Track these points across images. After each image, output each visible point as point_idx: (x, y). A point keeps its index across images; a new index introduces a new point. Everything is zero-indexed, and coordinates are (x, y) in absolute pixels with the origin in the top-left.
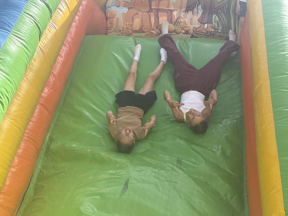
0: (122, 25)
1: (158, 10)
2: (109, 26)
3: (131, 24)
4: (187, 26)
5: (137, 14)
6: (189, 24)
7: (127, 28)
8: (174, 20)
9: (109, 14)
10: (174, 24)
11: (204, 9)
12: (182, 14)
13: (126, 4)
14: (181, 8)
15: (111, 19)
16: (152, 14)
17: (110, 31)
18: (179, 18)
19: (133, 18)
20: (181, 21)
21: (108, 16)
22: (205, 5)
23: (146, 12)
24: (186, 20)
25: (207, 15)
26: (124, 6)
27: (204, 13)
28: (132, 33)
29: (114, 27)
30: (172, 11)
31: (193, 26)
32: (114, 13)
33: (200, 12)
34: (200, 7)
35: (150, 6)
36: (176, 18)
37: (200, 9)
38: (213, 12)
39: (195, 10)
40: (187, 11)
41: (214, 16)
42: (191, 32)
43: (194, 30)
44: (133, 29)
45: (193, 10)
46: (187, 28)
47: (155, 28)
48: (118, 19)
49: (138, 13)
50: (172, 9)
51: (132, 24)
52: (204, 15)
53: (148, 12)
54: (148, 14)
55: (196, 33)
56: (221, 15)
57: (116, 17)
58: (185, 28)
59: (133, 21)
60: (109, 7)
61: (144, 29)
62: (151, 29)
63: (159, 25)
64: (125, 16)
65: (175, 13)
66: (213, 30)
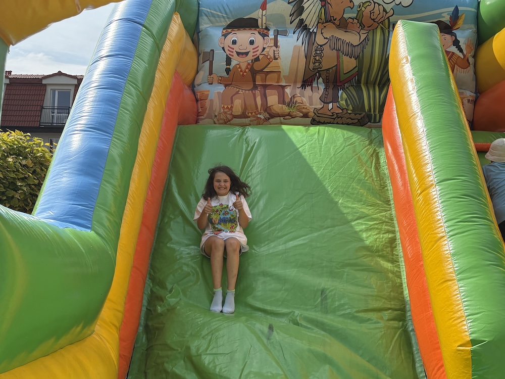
0: (218, 110)
1: (265, 87)
2: (200, 110)
3: (230, 107)
4: (305, 107)
5: (237, 93)
6: (308, 105)
7: (225, 113)
8: (287, 100)
9: (199, 94)
10: (288, 105)
11: (327, 82)
12: (298, 91)
13: (221, 80)
14: (295, 82)
15: (202, 101)
16: (257, 92)
17: (202, 117)
18: (294, 97)
19: (232, 98)
20: (296, 101)
21: (199, 97)
22: (328, 78)
23: (249, 90)
24: (304, 99)
25: (330, 91)
26: (219, 83)
27: (327, 88)
28: (232, 119)
29: (207, 111)
30: (283, 87)
31: (313, 107)
32: (206, 93)
33: (321, 87)
34: (321, 80)
35: (254, 81)
36: (290, 97)
37: (321, 83)
38: (339, 86)
39: (315, 85)
40: (304, 86)
41: (340, 92)
42: (311, 114)
43: (315, 112)
44: (233, 113)
45: (311, 85)
46: (305, 110)
47: (262, 111)
48: (212, 101)
49: (239, 91)
50: (284, 84)
51: (232, 107)
52: (326, 90)
53: (252, 90)
54: (252, 92)
55: (317, 116)
56: (349, 90)
57: (209, 98)
58: (303, 110)
59: (232, 102)
60: (199, 85)
61: (248, 113)
62: (257, 112)
63: (267, 107)
64: (222, 96)
65: (288, 91)
66: (341, 111)
